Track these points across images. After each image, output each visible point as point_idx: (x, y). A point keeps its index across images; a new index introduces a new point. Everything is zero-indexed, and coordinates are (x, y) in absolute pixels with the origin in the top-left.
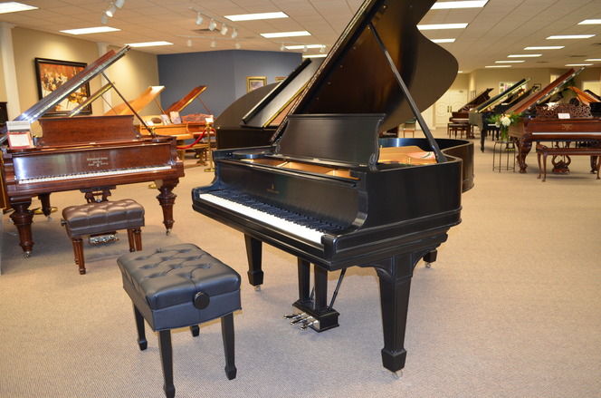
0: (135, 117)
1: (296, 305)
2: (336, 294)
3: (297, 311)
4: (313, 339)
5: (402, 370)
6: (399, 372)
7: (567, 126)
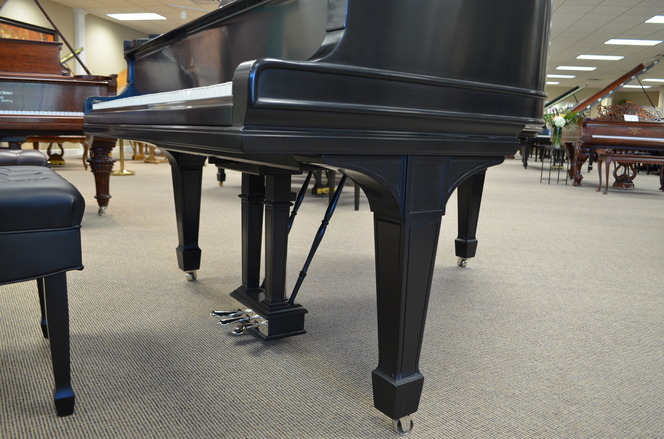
0: (64, 46)
1: (236, 294)
2: (303, 274)
3: (237, 305)
4: (256, 353)
5: (413, 416)
6: (405, 421)
7: (635, 130)
